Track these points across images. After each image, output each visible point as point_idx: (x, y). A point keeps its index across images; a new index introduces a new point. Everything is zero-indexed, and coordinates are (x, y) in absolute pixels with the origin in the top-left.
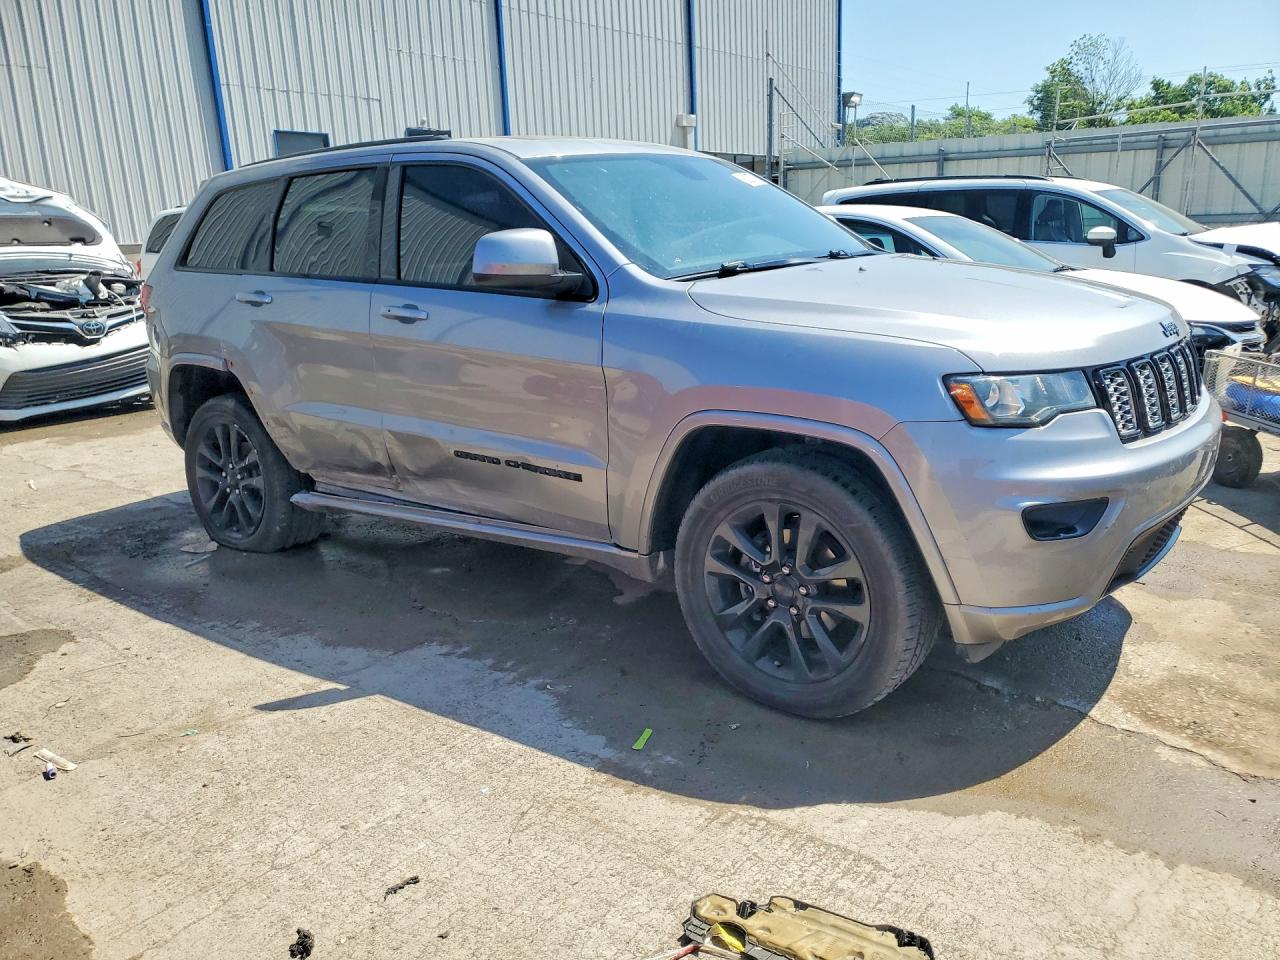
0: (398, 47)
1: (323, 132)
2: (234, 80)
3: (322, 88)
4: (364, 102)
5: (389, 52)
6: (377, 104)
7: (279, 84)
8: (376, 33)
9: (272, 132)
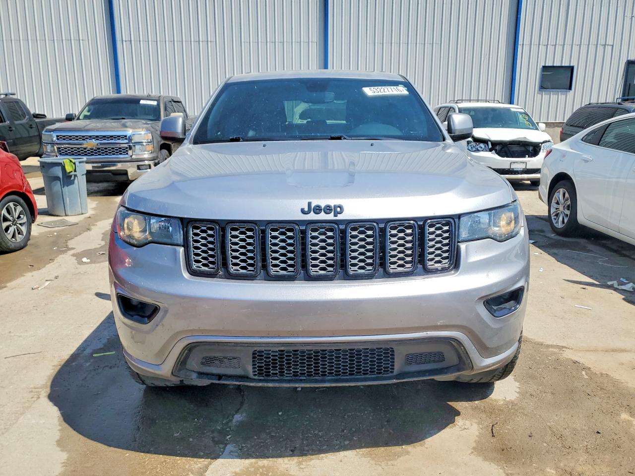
0: (632, 14)
1: (571, 65)
2: (527, 41)
3: (577, 41)
4: (602, 47)
5: (626, 18)
6: (610, 48)
7: (552, 41)
8: (619, 8)
9: (541, 67)
